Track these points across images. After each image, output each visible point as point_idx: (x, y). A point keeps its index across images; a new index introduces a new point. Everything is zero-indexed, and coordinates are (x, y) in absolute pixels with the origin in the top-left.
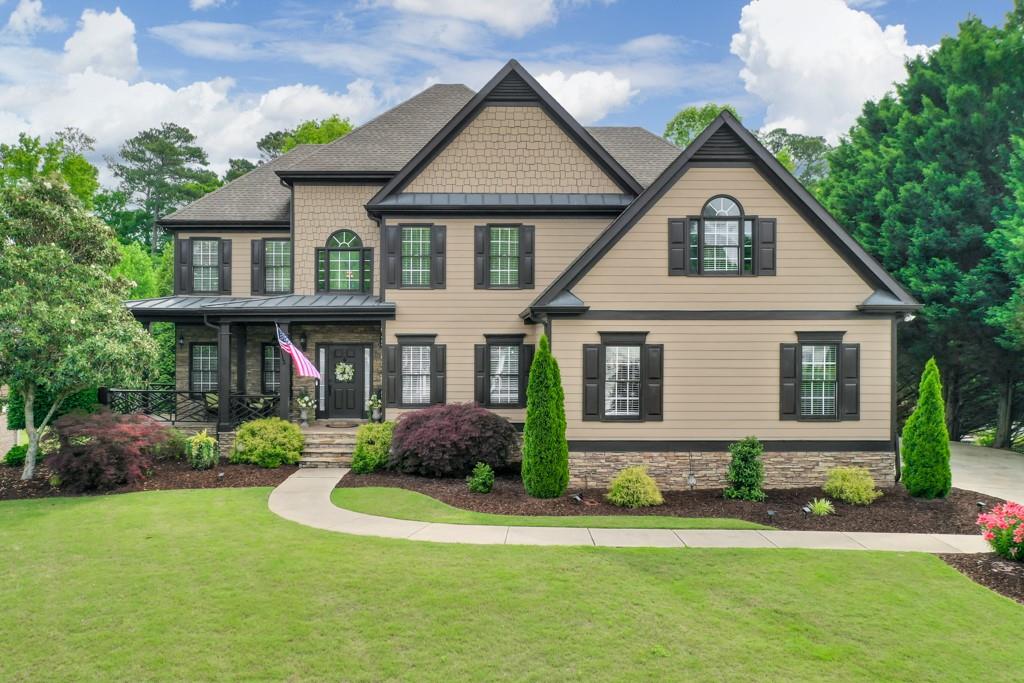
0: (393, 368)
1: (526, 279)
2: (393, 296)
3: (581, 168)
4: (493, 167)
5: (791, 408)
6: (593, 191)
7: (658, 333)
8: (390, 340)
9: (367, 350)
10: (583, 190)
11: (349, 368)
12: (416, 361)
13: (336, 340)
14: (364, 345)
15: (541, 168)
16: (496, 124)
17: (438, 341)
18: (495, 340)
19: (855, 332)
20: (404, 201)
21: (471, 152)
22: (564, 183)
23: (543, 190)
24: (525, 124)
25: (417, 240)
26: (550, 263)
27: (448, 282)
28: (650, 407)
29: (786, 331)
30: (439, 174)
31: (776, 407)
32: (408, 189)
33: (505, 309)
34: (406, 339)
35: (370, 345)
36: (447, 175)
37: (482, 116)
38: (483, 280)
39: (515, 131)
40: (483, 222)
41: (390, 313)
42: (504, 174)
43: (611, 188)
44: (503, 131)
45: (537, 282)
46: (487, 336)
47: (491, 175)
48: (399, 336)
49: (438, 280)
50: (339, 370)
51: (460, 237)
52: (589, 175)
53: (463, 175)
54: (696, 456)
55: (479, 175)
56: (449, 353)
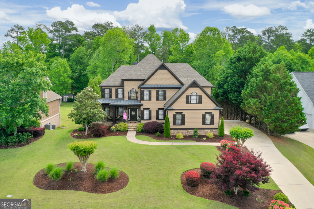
0: (142, 113)
1: (165, 99)
2: (142, 102)
3: (174, 80)
4: (159, 80)
5: (204, 123)
6: (176, 84)
7: (184, 112)
8: (142, 109)
9: (137, 109)
10: (175, 84)
11: (134, 112)
12: (146, 113)
13: (132, 108)
14: (137, 108)
15: (167, 80)
16: (160, 73)
17: (150, 109)
18: (159, 109)
19: (213, 112)
20: (144, 86)
21: (156, 78)
22: (171, 83)
23: (168, 84)
24: (165, 73)
25: (146, 92)
26: (169, 96)
27: (152, 99)
28: (183, 123)
29: (203, 112)
30: (150, 81)
31: (202, 123)
32: (145, 84)
33: (161, 104)
34: (145, 109)
35: (138, 109)
36: (152, 81)
37: (157, 72)
38: (157, 99)
39: (163, 74)
40: (158, 89)
41: (142, 105)
42: (161, 81)
43: (179, 84)
44: (161, 74)
45: (167, 99)
46: (158, 108)
47: (159, 82)
48: (143, 109)
49: (150, 99)
50: (132, 113)
51: (154, 92)
52: (175, 82)
53: (154, 81)
54: (190, 130)
55: (157, 81)
56: (152, 111)
